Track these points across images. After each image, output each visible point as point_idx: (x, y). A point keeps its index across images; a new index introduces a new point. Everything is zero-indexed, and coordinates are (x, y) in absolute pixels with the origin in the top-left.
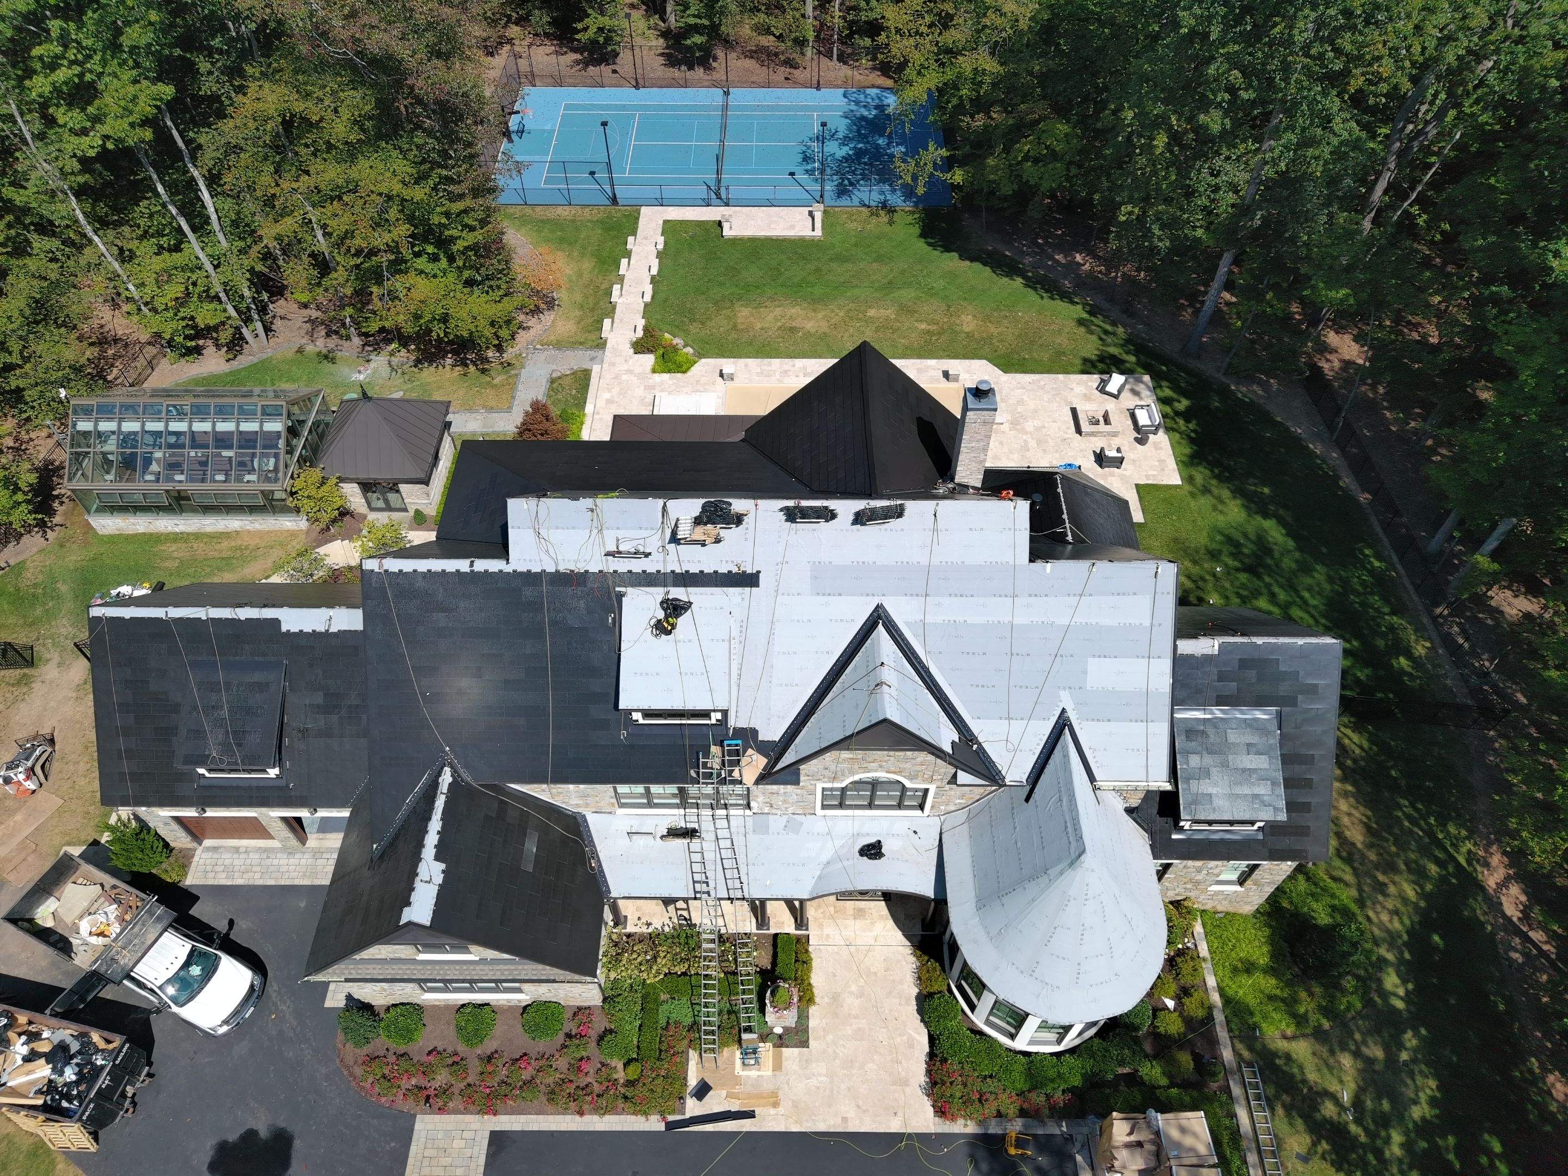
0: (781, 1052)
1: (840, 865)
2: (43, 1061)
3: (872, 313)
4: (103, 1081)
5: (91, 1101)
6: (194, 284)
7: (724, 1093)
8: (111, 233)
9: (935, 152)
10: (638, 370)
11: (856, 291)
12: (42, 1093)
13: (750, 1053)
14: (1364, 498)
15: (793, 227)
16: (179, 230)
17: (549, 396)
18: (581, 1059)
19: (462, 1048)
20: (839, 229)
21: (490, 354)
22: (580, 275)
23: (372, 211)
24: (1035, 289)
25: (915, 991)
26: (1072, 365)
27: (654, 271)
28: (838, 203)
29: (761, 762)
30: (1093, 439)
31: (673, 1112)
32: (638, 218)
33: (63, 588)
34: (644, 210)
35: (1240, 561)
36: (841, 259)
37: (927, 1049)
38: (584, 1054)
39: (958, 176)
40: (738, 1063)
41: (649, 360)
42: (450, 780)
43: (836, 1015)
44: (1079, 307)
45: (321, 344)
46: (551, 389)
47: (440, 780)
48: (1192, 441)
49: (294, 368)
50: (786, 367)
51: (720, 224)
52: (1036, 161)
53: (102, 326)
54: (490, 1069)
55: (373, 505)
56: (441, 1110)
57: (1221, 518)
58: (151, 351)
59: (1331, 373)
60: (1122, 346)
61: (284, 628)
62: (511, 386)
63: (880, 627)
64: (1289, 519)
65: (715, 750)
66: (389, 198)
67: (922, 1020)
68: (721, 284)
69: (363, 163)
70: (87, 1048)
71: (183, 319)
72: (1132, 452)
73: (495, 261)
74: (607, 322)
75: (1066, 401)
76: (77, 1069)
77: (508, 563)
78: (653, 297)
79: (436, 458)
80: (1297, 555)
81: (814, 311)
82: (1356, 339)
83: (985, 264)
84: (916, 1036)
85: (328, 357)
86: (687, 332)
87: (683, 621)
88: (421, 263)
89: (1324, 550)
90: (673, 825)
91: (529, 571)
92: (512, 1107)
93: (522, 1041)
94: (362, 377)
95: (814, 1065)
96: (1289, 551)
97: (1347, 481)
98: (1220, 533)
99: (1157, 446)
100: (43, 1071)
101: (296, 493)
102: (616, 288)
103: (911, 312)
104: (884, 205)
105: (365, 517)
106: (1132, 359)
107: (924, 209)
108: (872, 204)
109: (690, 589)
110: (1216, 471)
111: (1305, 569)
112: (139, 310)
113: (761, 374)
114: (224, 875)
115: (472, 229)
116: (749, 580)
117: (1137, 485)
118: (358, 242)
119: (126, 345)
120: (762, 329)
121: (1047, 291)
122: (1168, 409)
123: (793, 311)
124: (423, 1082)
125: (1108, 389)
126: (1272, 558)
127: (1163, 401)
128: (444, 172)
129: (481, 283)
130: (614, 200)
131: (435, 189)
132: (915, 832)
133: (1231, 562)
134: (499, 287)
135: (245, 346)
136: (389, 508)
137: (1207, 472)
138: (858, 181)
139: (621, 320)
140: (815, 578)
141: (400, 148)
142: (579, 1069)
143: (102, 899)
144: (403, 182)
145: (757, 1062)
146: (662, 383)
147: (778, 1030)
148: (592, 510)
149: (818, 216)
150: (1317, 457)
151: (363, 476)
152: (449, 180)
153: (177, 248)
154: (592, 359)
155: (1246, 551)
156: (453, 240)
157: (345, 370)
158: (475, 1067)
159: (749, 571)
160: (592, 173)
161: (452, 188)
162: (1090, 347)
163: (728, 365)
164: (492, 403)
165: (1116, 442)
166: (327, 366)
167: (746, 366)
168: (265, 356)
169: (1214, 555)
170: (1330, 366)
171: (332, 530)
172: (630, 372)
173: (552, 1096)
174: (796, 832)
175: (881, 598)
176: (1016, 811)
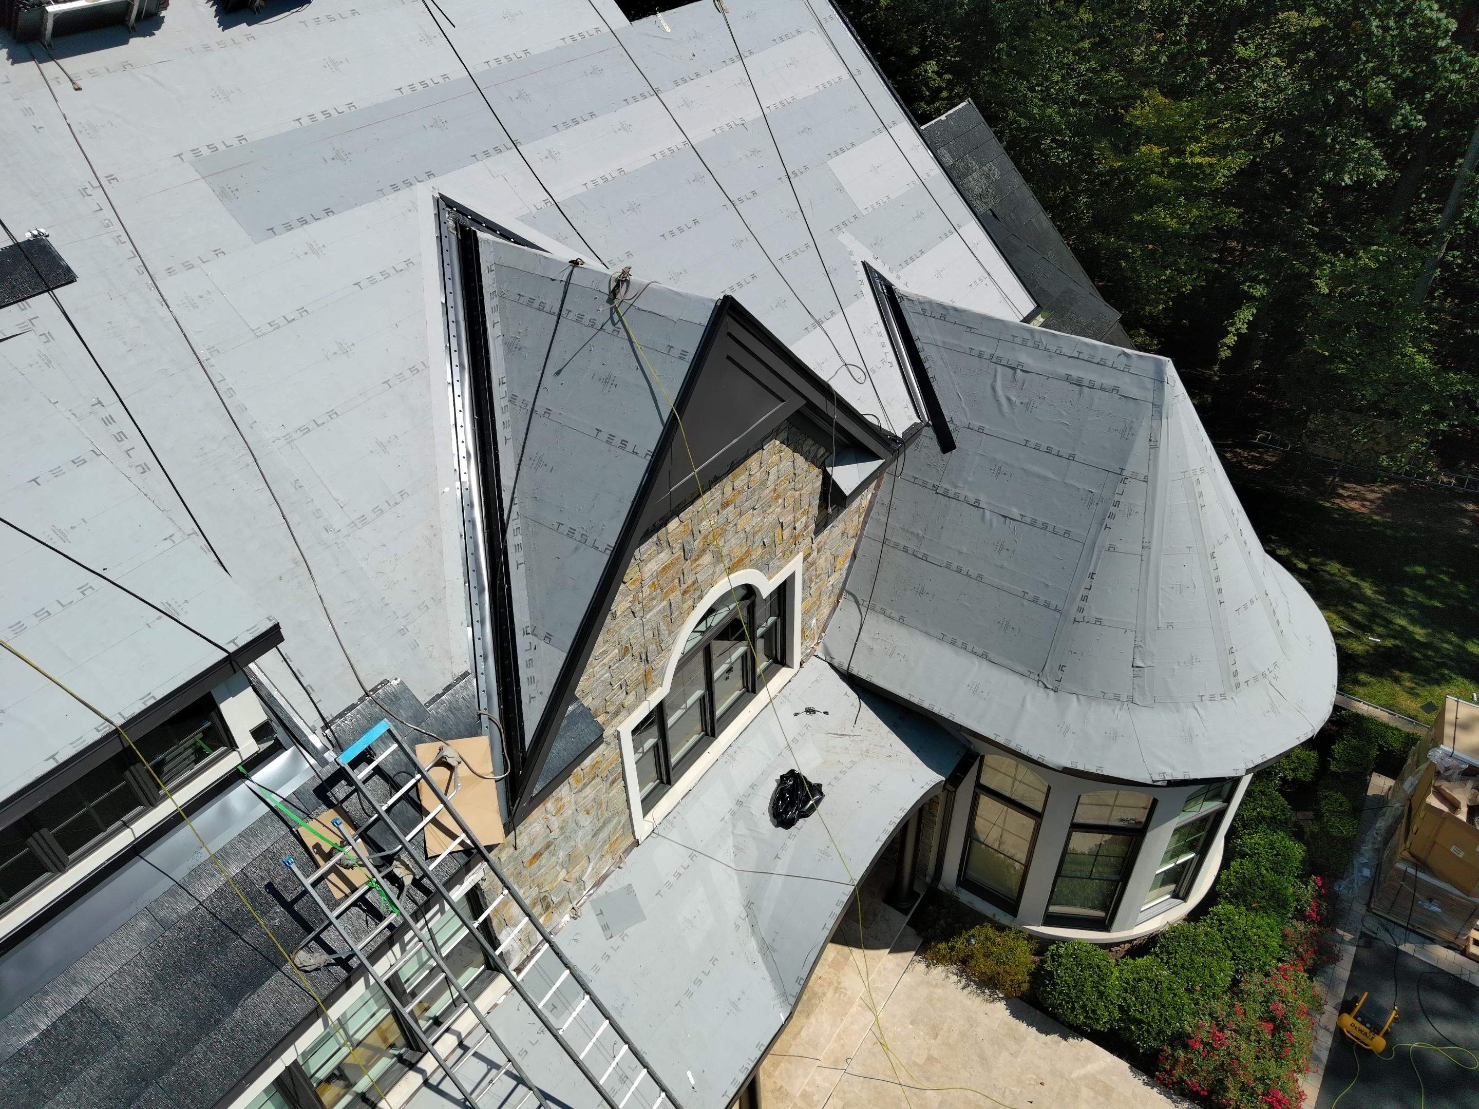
1: (777, 882)
29: (478, 760)
132: (810, 711)
174: (635, 914)
175: (433, 182)
176: (945, 485)
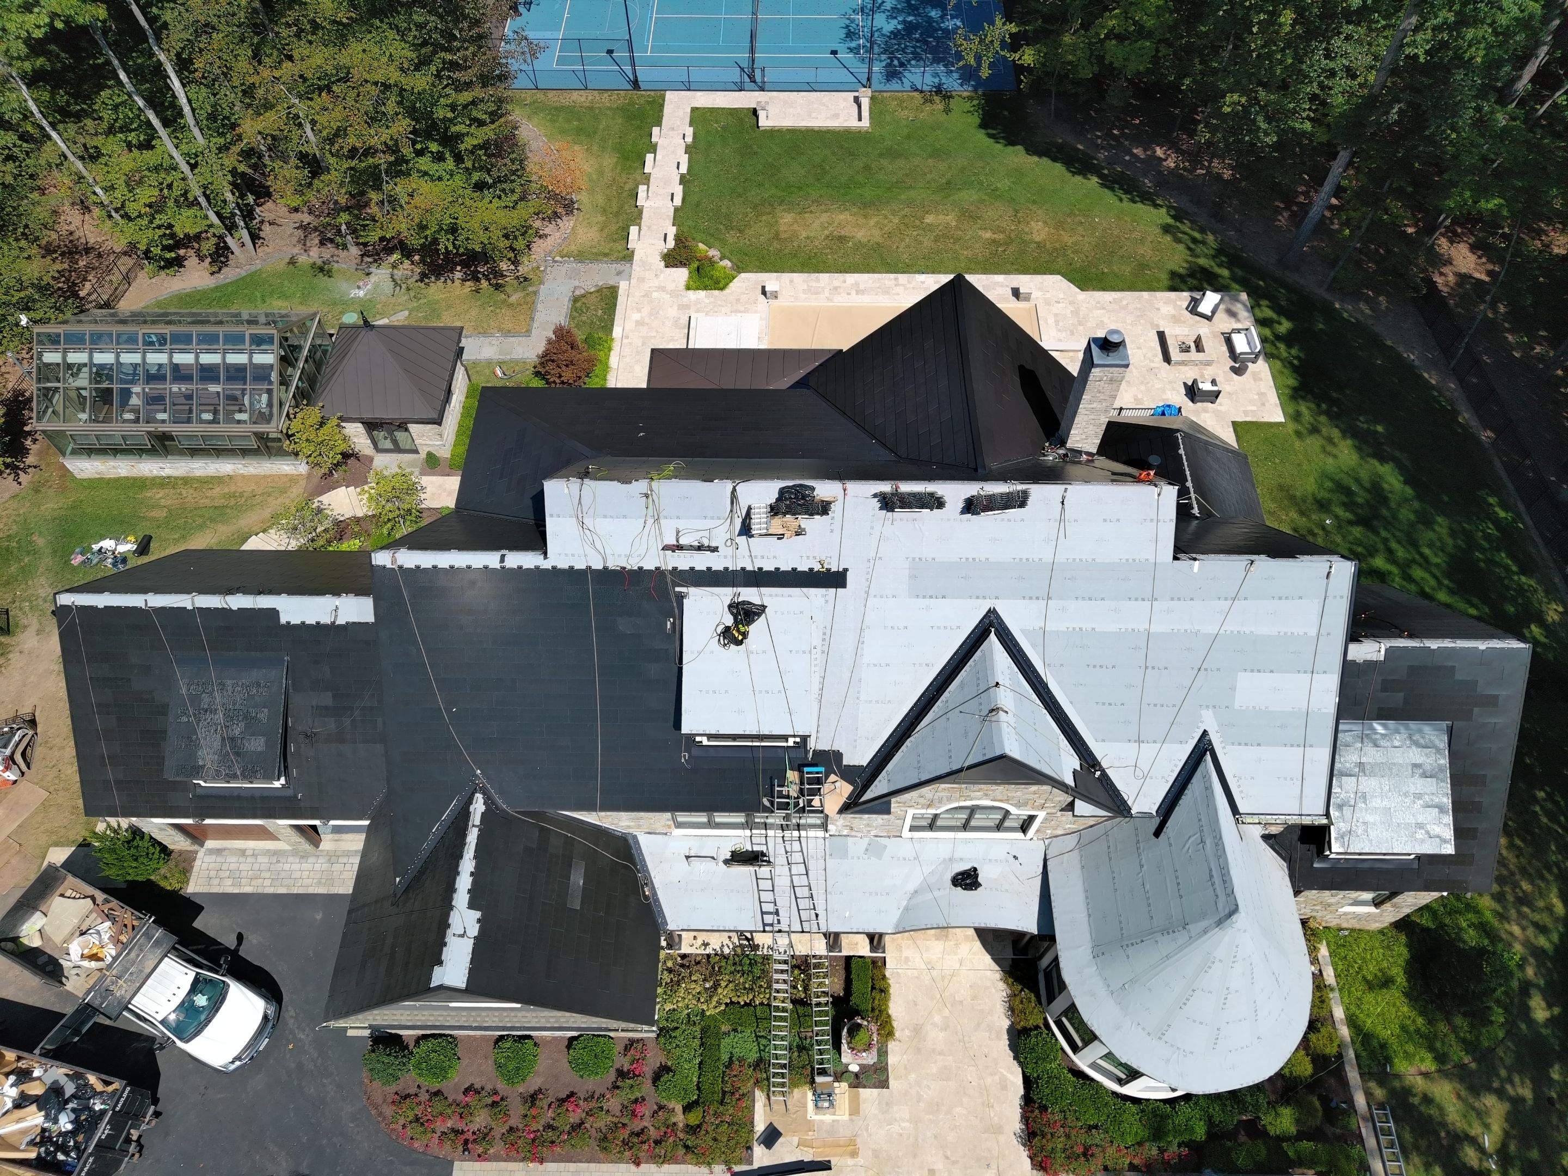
0: (858, 1095)
1: (929, 896)
2: (34, 1107)
3: (929, 219)
4: (103, 1131)
5: (91, 1155)
6: (170, 186)
7: (795, 1140)
8: (72, 128)
9: (1001, 28)
10: (670, 286)
11: (912, 193)
12: (35, 1144)
13: (824, 1097)
14: (1486, 435)
15: (836, 116)
16: (149, 124)
17: (572, 318)
18: (636, 1101)
19: (501, 1086)
20: (888, 118)
21: (504, 266)
22: (601, 173)
23: (367, 105)
24: (1112, 189)
25: (1006, 1023)
26: (1159, 281)
27: (684, 169)
28: (889, 87)
29: (845, 789)
30: (1183, 368)
31: (740, 1162)
32: (662, 106)
33: (40, 542)
34: (669, 95)
35: (1352, 512)
36: (892, 154)
37: (1022, 1092)
38: (638, 1095)
39: (1028, 57)
40: (810, 1105)
41: (681, 274)
42: (483, 808)
43: (918, 1050)
44: (1164, 210)
45: (316, 254)
46: (574, 309)
47: (472, 808)
48: (1295, 369)
49: (286, 283)
50: (836, 283)
51: (755, 112)
52: (1120, 38)
53: (71, 233)
54: (533, 1112)
55: (380, 447)
56: (480, 1157)
57: (1330, 461)
58: (126, 263)
59: (1446, 289)
60: (1214, 257)
61: (283, 620)
62: (529, 306)
63: (993, 636)
64: (1407, 463)
65: (792, 775)
66: (386, 87)
67: (1016, 1058)
68: (760, 185)
69: (355, 47)
70: (85, 1092)
71: (159, 227)
72: (1229, 384)
73: (507, 161)
74: (633, 230)
75: (1153, 325)
76: (73, 1116)
77: (546, 557)
78: (684, 200)
79: (449, 392)
80: (1416, 505)
81: (865, 217)
82: (1473, 248)
83: (1055, 159)
84: (1009, 1075)
85: (323, 269)
86: (723, 242)
87: (756, 629)
88: (424, 163)
89: (1446, 499)
90: (738, 847)
91: (571, 568)
92: (560, 1154)
93: (569, 1080)
94: (361, 293)
95: (895, 1108)
96: (1406, 500)
97: (1466, 416)
98: (1332, 480)
99: (1256, 378)
100: (35, 1119)
101: (293, 435)
102: (642, 189)
103: (974, 218)
104: (939, 90)
105: (371, 459)
106: (1225, 273)
107: (984, 94)
108: (926, 88)
109: (763, 590)
110: (1324, 406)
111: (1426, 521)
112: (110, 216)
113: (808, 291)
114: (229, 882)
115: (481, 123)
116: (836, 579)
117: (1234, 423)
118: (352, 141)
119: (100, 256)
120: (808, 238)
121: (1126, 192)
122: (1267, 332)
123: (842, 217)
124: (460, 1126)
125: (1200, 309)
126: (1389, 508)
127: (1261, 322)
128: (449, 57)
129: (493, 186)
130: (636, 84)
131: (438, 76)
132: (1016, 857)
133: (1340, 512)
134: (513, 191)
135: (231, 256)
136: (398, 449)
137: (1313, 406)
138: (909, 61)
139: (649, 227)
140: (913, 577)
141: (397, 26)
142: (634, 1114)
143: (94, 915)
144: (402, 70)
145: (832, 1104)
146: (698, 302)
147: (854, 1068)
148: (647, 496)
149: (865, 102)
150: (1433, 387)
151: (367, 415)
152: (454, 66)
153: (147, 145)
154: (619, 273)
155: (1360, 500)
156: (459, 137)
157: (344, 286)
158: (517, 1110)
159: (834, 569)
160: (610, 52)
161: (457, 75)
162: (1177, 258)
163: (772, 281)
164: (508, 325)
165: (1209, 372)
166: (322, 280)
167: (791, 281)
168: (253, 268)
169: (1323, 506)
170: (1444, 280)
171: (336, 475)
172: (662, 289)
173: (604, 1141)
174: (879, 856)
175: (994, 601)
176: (1141, 845)
